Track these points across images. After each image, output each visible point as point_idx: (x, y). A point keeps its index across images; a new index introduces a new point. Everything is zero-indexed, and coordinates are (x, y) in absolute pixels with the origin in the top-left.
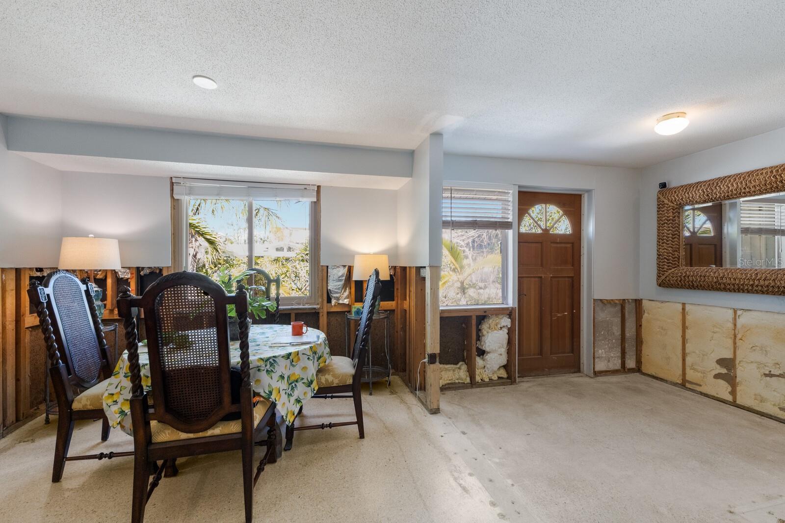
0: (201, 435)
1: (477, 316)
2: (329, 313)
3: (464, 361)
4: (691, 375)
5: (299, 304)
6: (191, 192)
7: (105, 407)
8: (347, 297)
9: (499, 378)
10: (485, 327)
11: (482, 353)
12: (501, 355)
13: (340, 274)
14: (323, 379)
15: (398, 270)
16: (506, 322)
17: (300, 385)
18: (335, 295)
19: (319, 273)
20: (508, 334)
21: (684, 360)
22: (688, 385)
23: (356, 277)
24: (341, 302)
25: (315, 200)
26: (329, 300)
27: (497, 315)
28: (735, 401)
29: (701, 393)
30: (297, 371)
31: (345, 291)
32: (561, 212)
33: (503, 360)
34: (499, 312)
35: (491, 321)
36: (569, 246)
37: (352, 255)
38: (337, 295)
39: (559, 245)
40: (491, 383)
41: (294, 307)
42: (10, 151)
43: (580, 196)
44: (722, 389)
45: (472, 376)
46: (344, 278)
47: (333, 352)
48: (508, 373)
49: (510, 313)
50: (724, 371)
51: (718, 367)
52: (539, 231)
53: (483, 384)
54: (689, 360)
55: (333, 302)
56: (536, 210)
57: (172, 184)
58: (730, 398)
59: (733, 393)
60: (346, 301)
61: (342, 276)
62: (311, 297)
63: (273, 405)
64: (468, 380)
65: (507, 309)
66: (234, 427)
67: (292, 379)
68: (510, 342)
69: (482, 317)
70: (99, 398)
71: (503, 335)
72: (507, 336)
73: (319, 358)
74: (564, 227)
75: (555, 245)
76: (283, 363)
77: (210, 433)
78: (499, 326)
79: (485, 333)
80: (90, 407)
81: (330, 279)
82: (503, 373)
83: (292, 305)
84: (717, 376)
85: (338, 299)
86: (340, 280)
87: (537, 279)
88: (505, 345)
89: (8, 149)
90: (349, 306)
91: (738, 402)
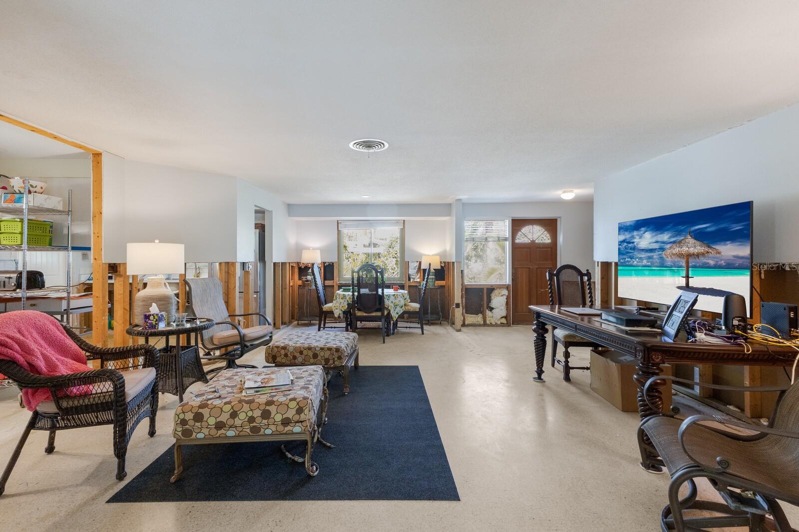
0: (369, 315)
1: (487, 288)
2: (409, 286)
3: (481, 313)
5: (394, 281)
6: (346, 226)
7: (333, 310)
8: (418, 278)
9: (501, 323)
10: (493, 295)
11: (491, 309)
12: (501, 310)
13: (415, 266)
14: (407, 308)
15: (447, 264)
16: (505, 292)
17: (398, 307)
18: (412, 277)
19: (405, 265)
20: (507, 299)
23: (422, 267)
24: (415, 280)
25: (402, 227)
26: (409, 280)
27: (500, 288)
30: (397, 301)
31: (418, 275)
32: (544, 230)
33: (504, 313)
34: (501, 287)
35: (496, 292)
36: (549, 249)
37: (421, 255)
38: (414, 277)
39: (542, 249)
40: (496, 325)
41: (392, 282)
42: (290, 218)
43: (556, 219)
45: (485, 321)
46: (417, 268)
47: (412, 302)
48: (507, 321)
49: (507, 287)
52: (530, 241)
53: (491, 325)
55: (412, 280)
56: (526, 230)
57: (338, 223)
60: (418, 280)
61: (416, 267)
62: (400, 277)
63: (390, 311)
64: (482, 322)
65: (505, 285)
66: (379, 314)
67: (395, 304)
68: (507, 303)
69: (491, 290)
70: (331, 307)
71: (503, 300)
72: (506, 300)
73: (405, 299)
74: (546, 238)
75: (540, 249)
76: (392, 297)
77: (372, 314)
78: (501, 294)
79: (492, 298)
80: (329, 310)
81: (410, 269)
82: (504, 321)
83: (391, 281)
85: (414, 279)
86: (415, 269)
87: (527, 269)
88: (505, 305)
89: (289, 216)
90: (420, 282)
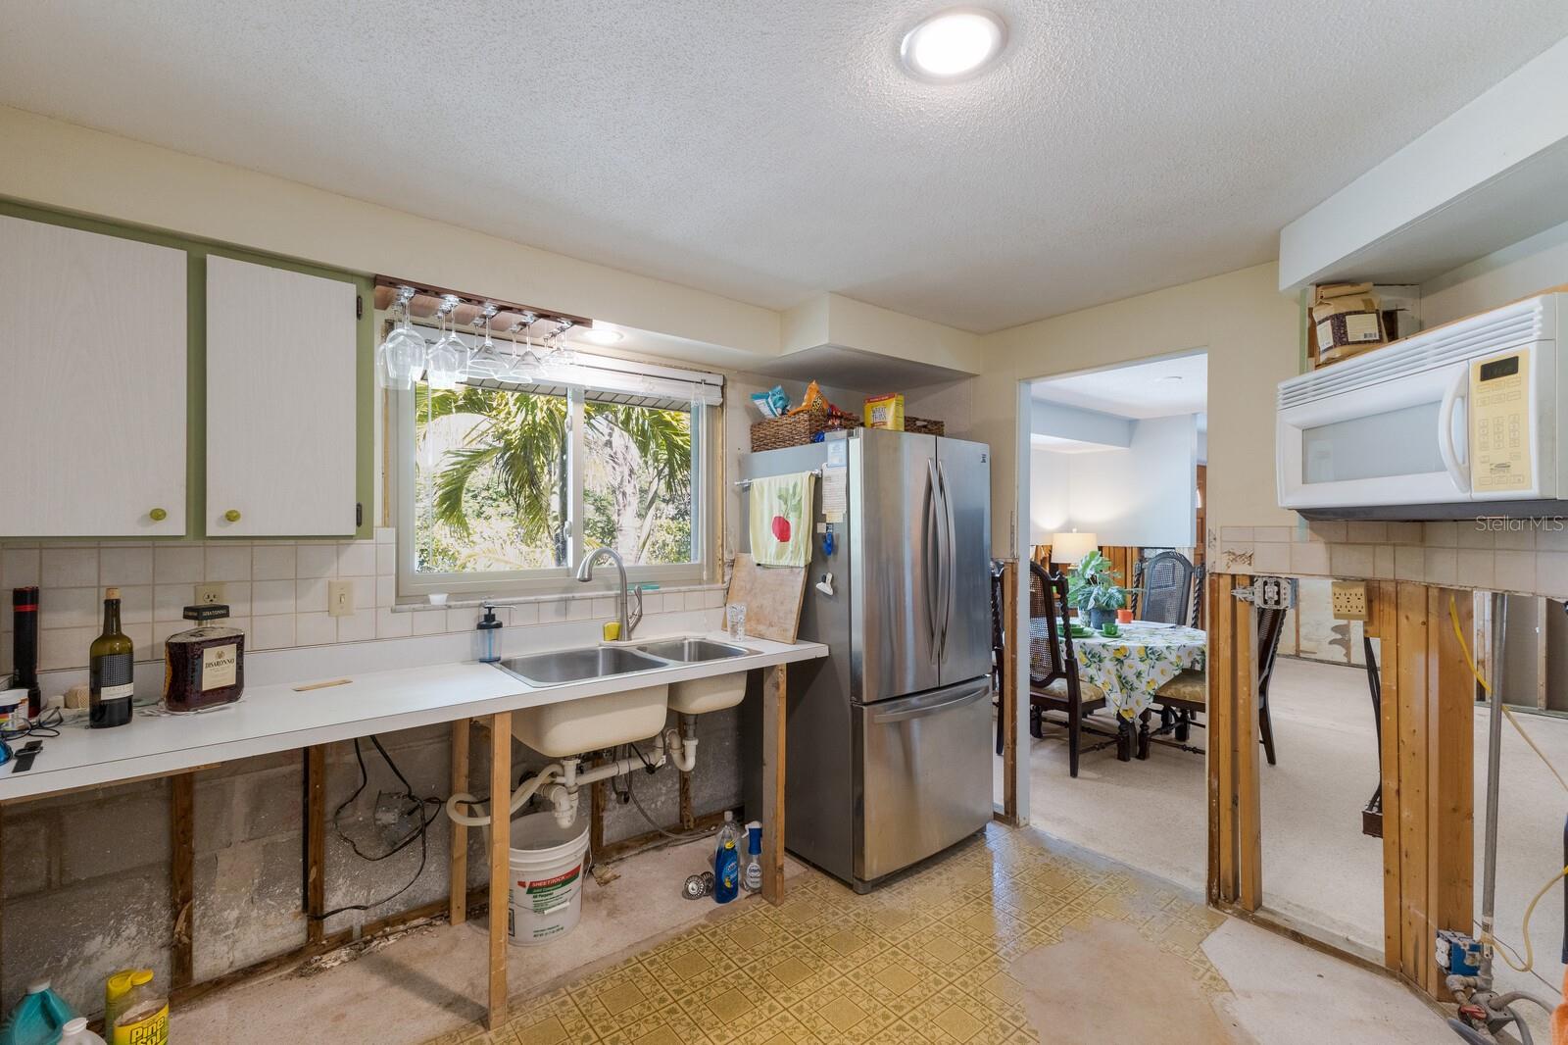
4: (1304, 645)
21: (1298, 631)
22: (1302, 655)
28: (1349, 662)
29: (1316, 660)
44: (1338, 654)
50: (1339, 636)
51: (1333, 633)
54: (1302, 631)
58: (1345, 660)
59: (1348, 655)
84: (1331, 642)
91: (1353, 662)
